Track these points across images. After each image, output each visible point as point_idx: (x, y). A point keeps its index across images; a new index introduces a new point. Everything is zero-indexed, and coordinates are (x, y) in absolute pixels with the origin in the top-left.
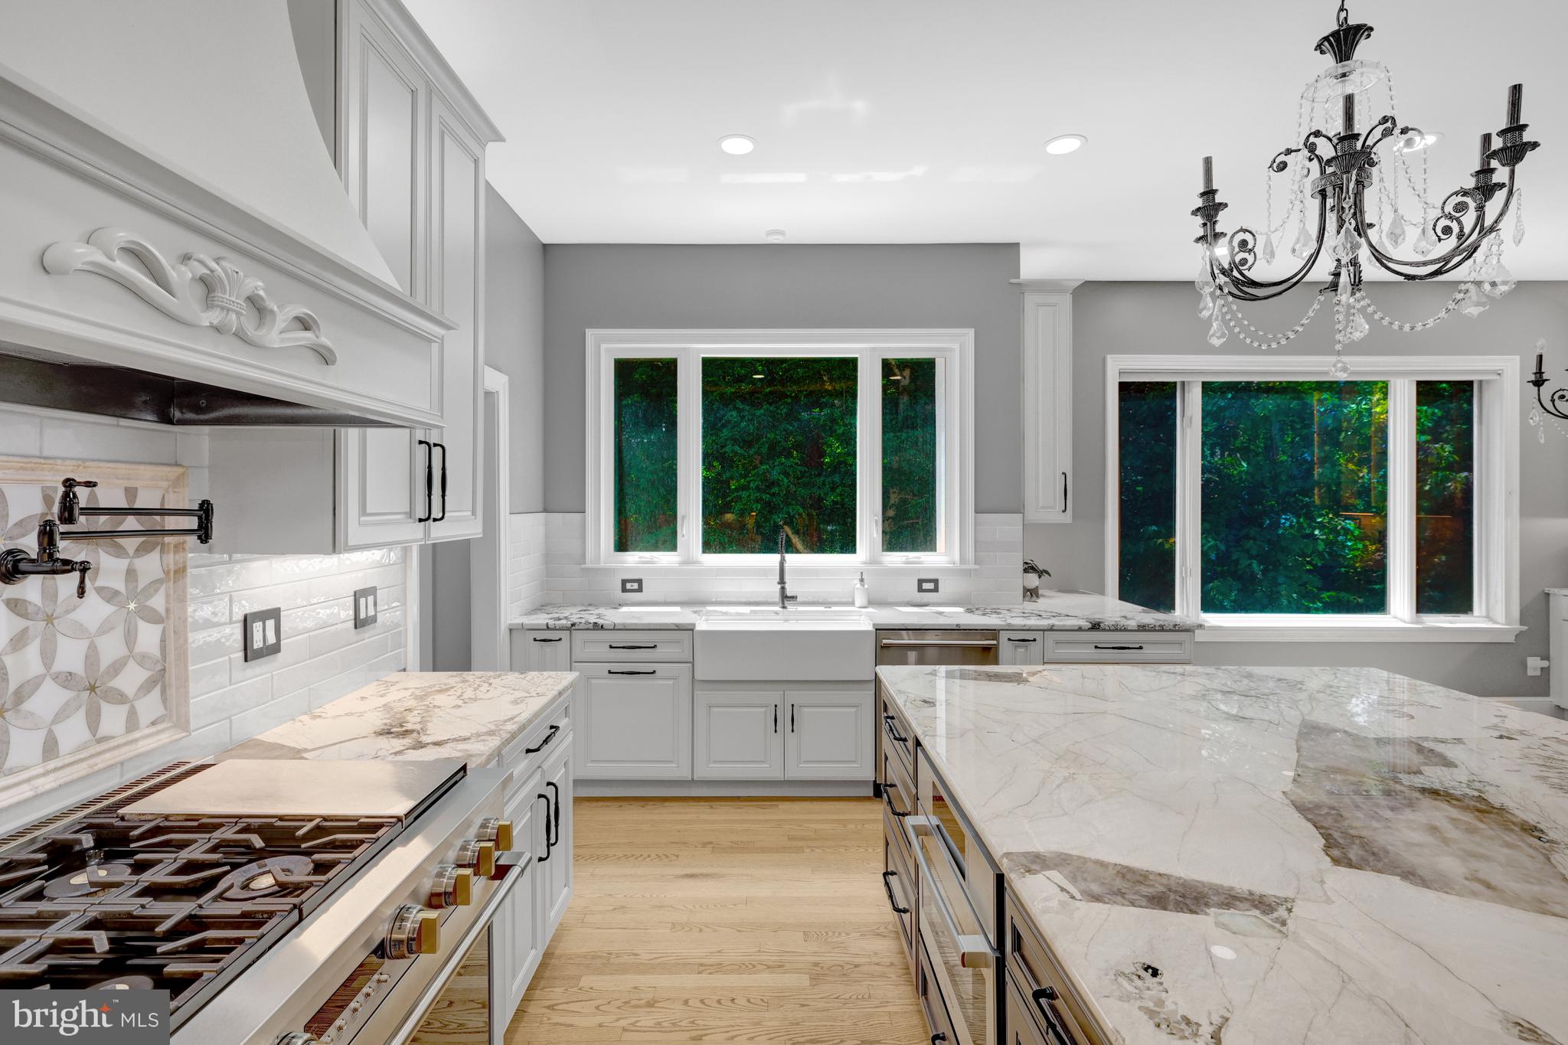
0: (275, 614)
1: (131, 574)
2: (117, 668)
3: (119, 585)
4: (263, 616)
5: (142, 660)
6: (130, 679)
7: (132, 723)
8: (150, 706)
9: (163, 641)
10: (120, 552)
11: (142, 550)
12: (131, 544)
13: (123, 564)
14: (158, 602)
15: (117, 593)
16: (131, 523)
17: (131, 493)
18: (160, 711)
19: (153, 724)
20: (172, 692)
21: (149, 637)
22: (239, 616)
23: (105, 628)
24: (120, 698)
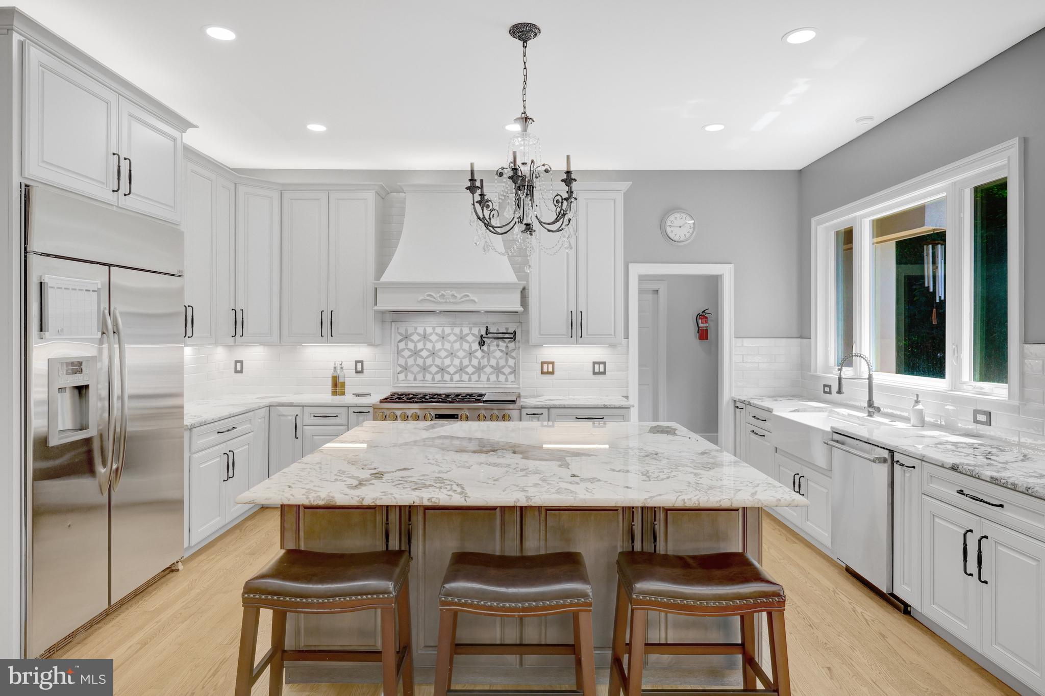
0: (553, 363)
1: (507, 347)
2: (503, 367)
3: (504, 349)
4: (548, 363)
5: (510, 367)
6: (507, 370)
7: (507, 380)
8: (511, 378)
9: (515, 363)
10: (504, 342)
11: (509, 342)
12: (507, 340)
13: (505, 344)
14: (514, 354)
15: (503, 351)
16: (507, 336)
17: (507, 329)
18: (513, 380)
19: (512, 382)
20: (517, 376)
21: (511, 362)
22: (540, 362)
23: (501, 358)
24: (504, 374)
